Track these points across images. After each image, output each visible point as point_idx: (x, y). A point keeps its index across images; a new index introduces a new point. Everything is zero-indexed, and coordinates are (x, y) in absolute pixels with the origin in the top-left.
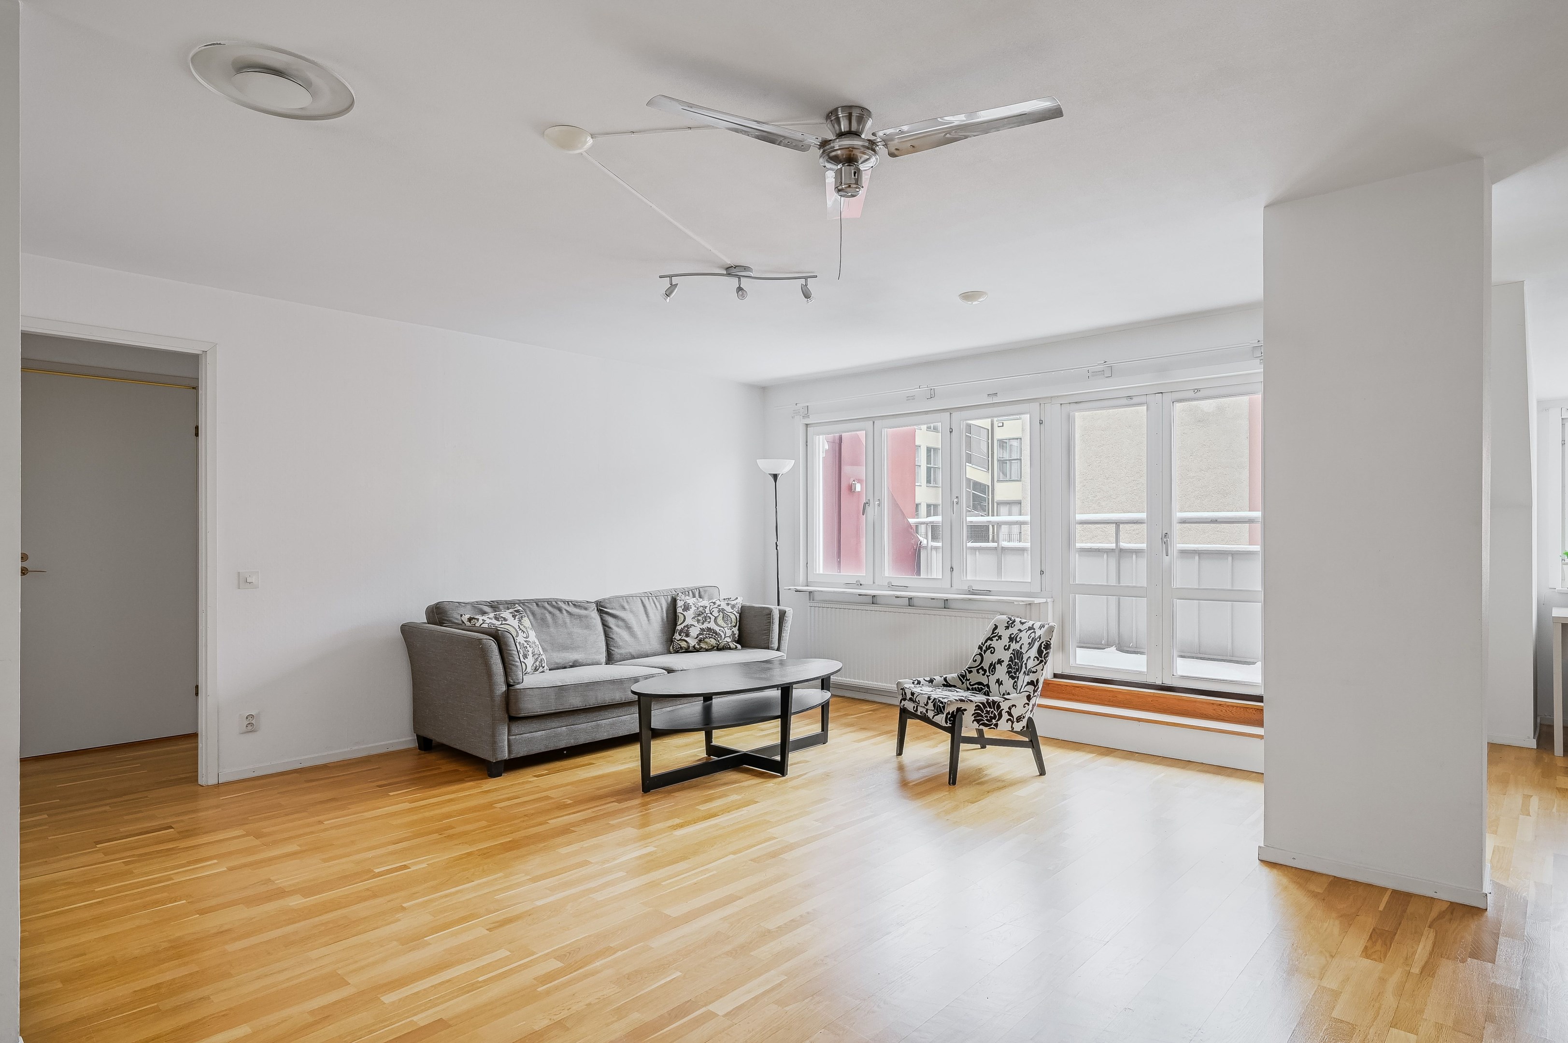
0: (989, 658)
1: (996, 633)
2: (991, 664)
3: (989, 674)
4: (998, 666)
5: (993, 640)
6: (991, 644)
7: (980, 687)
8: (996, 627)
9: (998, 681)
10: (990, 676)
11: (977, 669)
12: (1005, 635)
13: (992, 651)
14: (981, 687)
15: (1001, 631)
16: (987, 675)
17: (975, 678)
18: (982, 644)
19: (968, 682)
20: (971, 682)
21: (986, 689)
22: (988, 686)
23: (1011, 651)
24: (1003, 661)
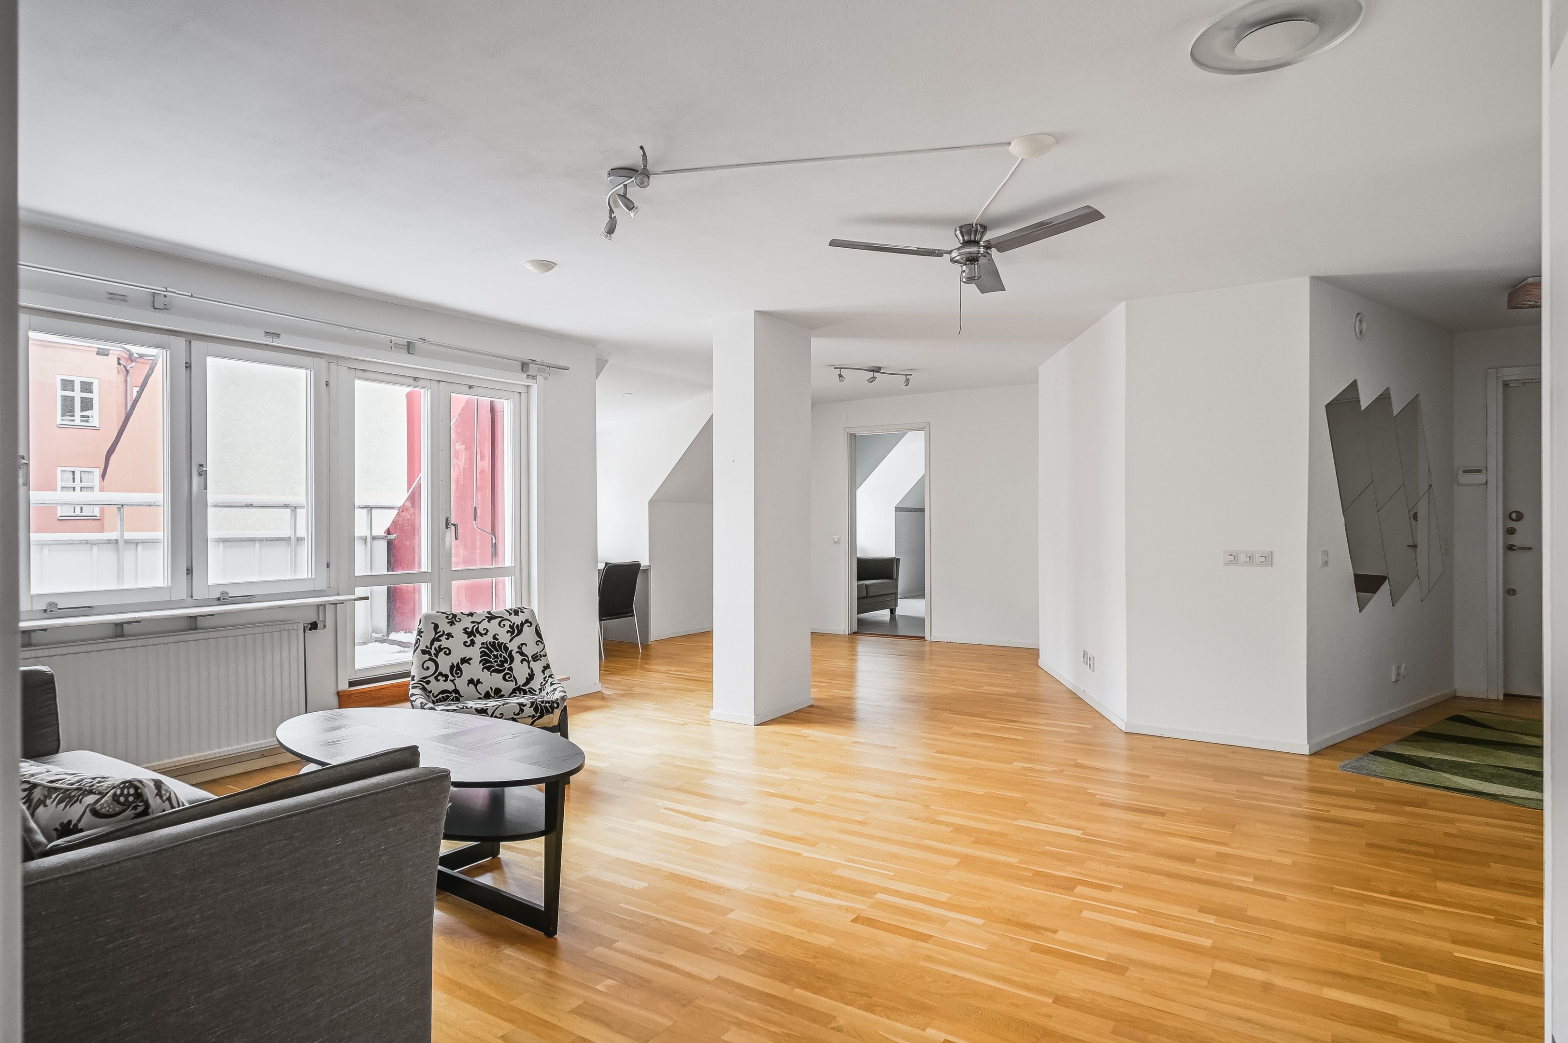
0: (445, 663)
1: (440, 632)
2: (452, 667)
3: (454, 678)
4: (464, 667)
5: (441, 641)
6: (441, 645)
7: (444, 695)
8: (436, 627)
9: (471, 681)
10: (455, 679)
11: (435, 677)
12: (457, 630)
13: (448, 652)
14: (446, 696)
15: (444, 627)
16: (450, 680)
17: (436, 687)
18: (427, 647)
19: (431, 694)
20: (433, 694)
21: (454, 695)
22: (456, 691)
23: (478, 645)
24: (471, 659)
